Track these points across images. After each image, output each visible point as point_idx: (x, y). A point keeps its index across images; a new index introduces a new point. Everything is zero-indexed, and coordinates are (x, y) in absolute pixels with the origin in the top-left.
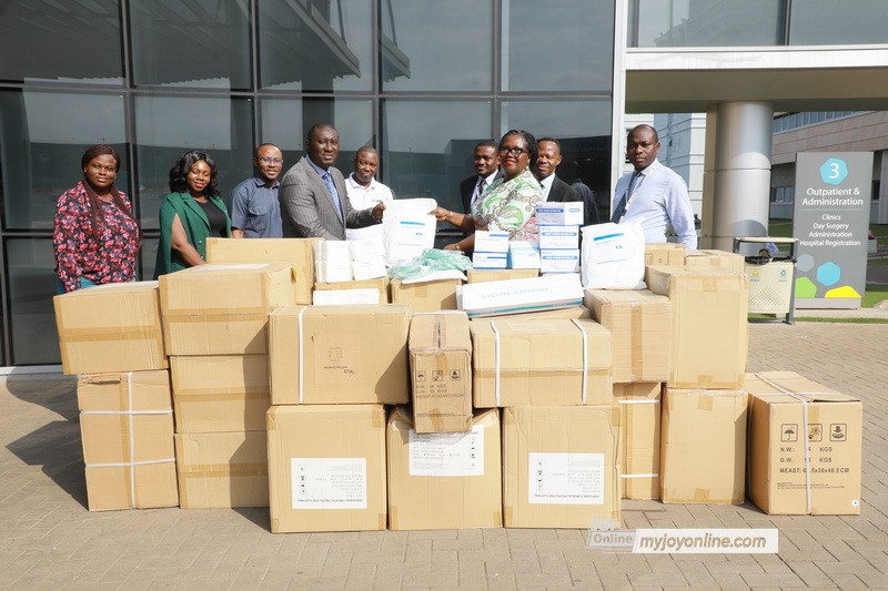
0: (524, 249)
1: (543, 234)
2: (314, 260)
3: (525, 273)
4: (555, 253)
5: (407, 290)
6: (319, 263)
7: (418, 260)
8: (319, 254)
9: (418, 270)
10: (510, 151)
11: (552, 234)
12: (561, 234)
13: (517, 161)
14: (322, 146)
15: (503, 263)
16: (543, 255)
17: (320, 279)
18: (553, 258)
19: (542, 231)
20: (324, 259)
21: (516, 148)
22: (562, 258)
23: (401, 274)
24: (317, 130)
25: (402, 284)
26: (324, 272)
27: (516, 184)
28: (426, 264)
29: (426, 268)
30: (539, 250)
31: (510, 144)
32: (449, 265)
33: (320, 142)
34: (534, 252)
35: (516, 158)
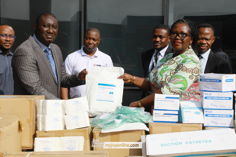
0: (191, 108)
1: (206, 98)
2: (36, 114)
3: (192, 127)
4: (214, 112)
5: (104, 137)
6: (40, 116)
7: (113, 114)
8: (40, 110)
9: (113, 122)
10: (178, 35)
11: (212, 98)
12: (219, 98)
13: (183, 42)
14: (46, 29)
15: (175, 119)
16: (205, 113)
17: (40, 128)
18: (213, 116)
19: (205, 96)
20: (44, 114)
21: (182, 33)
22: (220, 116)
23: (100, 125)
24: (43, 17)
25: (101, 133)
26: (44, 123)
27: (183, 59)
28: (118, 118)
29: (118, 121)
30: (203, 109)
31: (178, 30)
32: (135, 119)
33: (45, 26)
34: (198, 111)
35: (182, 40)
